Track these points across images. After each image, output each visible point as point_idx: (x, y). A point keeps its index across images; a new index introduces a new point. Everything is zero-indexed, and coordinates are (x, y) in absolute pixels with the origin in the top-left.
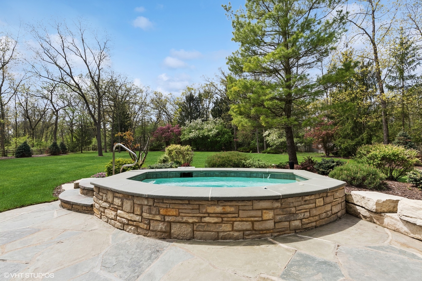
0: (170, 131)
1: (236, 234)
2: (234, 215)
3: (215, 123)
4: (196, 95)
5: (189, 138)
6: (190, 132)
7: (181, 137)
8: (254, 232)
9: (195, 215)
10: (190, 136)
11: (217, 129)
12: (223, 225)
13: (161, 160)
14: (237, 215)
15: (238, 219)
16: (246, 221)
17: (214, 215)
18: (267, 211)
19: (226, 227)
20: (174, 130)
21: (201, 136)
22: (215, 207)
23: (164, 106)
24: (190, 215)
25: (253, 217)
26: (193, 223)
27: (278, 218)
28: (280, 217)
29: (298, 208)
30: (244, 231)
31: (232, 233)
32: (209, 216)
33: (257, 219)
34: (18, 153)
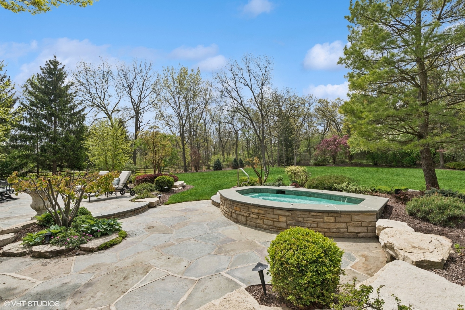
0: (336, 143)
1: (265, 226)
2: (264, 216)
7: (350, 150)
8: (274, 227)
9: (247, 212)
12: (259, 220)
13: (276, 179)
14: (265, 216)
15: (266, 218)
16: (270, 220)
17: (254, 214)
18: (282, 217)
19: (260, 221)
20: (341, 141)
22: (255, 209)
24: (245, 212)
25: (273, 218)
26: (246, 216)
27: (289, 222)
28: (290, 222)
29: (305, 219)
30: (269, 225)
31: (263, 225)
32: (252, 214)
33: (275, 220)
34: (215, 167)
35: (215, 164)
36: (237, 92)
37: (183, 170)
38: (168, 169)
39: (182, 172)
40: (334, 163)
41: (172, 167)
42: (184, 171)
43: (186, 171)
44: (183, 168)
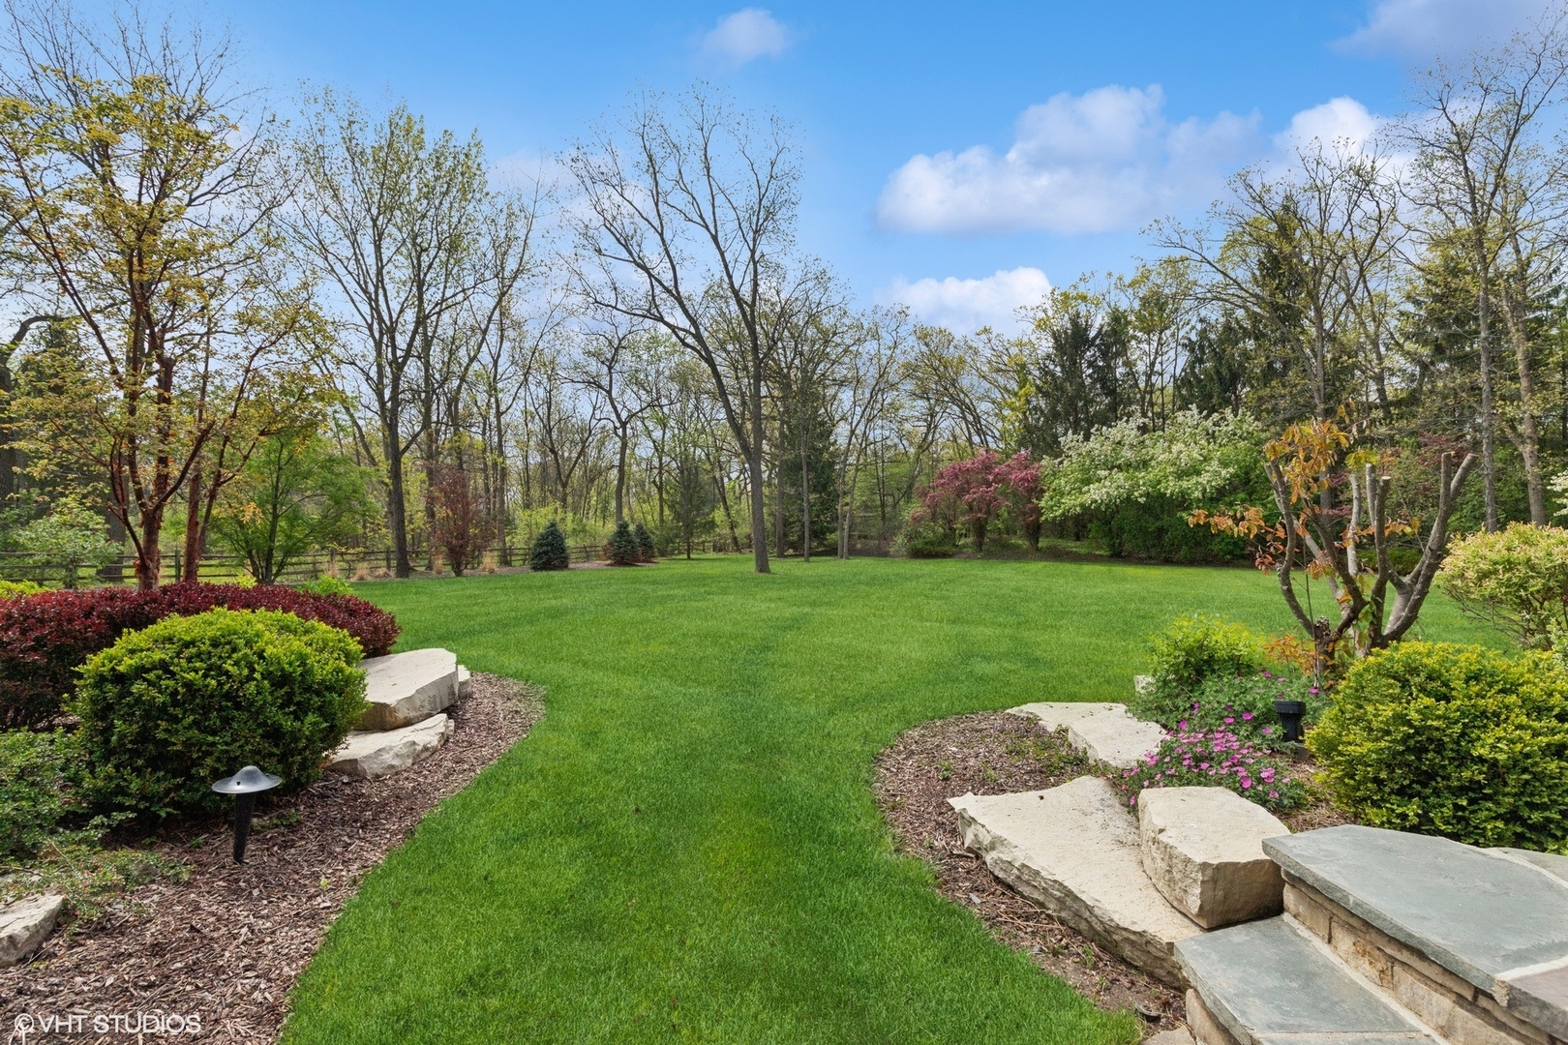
0: (991, 478)
3: (1211, 437)
4: (1099, 320)
5: (1082, 505)
6: (1088, 482)
7: (1042, 505)
10: (1086, 499)
11: (1225, 464)
20: (1009, 473)
21: (1141, 496)
23: (953, 383)
34: (538, 556)
35: (541, 545)
36: (661, 235)
37: (389, 567)
38: (314, 563)
39: (386, 575)
40: (979, 545)
41: (333, 553)
42: (392, 573)
43: (404, 570)
44: (388, 560)
